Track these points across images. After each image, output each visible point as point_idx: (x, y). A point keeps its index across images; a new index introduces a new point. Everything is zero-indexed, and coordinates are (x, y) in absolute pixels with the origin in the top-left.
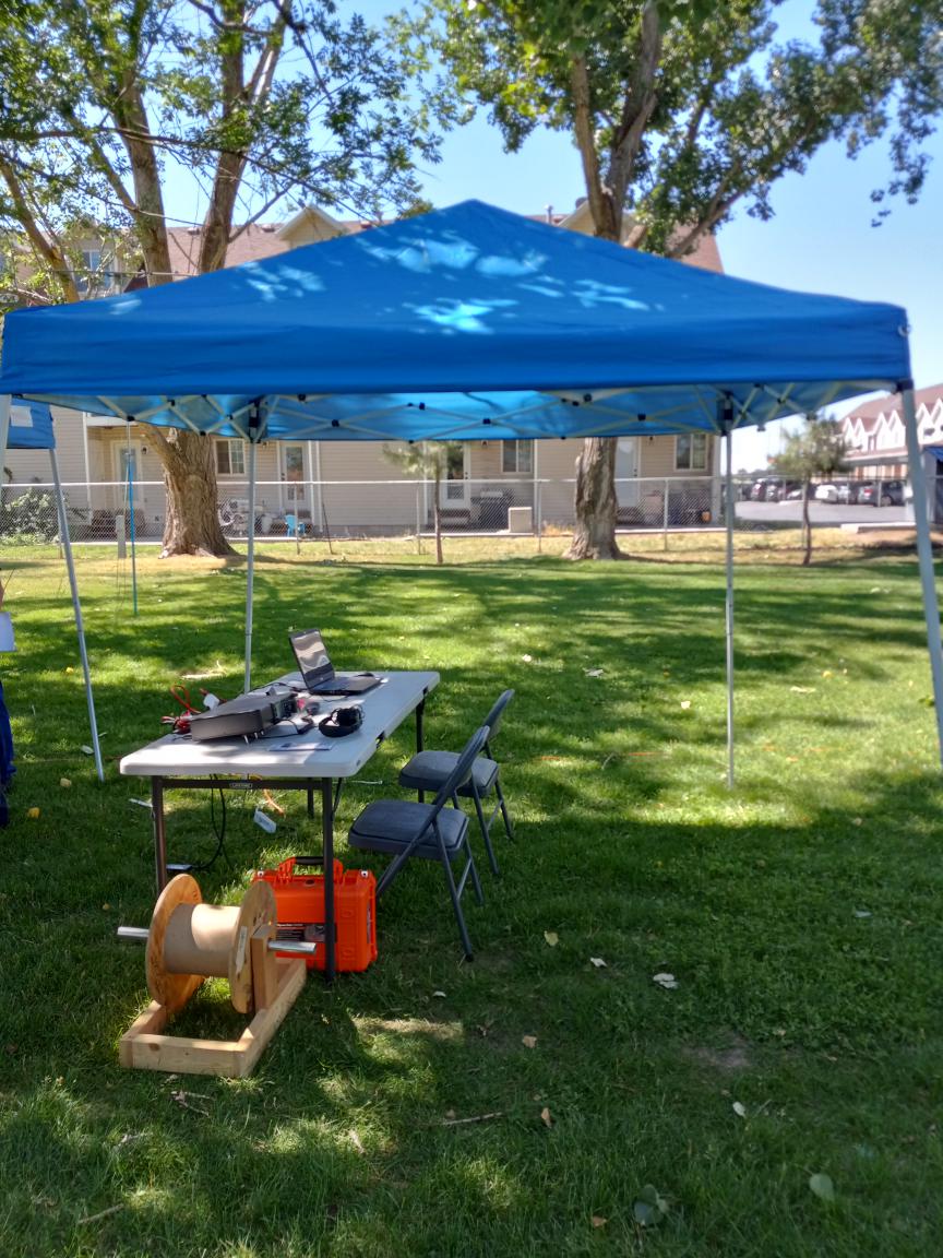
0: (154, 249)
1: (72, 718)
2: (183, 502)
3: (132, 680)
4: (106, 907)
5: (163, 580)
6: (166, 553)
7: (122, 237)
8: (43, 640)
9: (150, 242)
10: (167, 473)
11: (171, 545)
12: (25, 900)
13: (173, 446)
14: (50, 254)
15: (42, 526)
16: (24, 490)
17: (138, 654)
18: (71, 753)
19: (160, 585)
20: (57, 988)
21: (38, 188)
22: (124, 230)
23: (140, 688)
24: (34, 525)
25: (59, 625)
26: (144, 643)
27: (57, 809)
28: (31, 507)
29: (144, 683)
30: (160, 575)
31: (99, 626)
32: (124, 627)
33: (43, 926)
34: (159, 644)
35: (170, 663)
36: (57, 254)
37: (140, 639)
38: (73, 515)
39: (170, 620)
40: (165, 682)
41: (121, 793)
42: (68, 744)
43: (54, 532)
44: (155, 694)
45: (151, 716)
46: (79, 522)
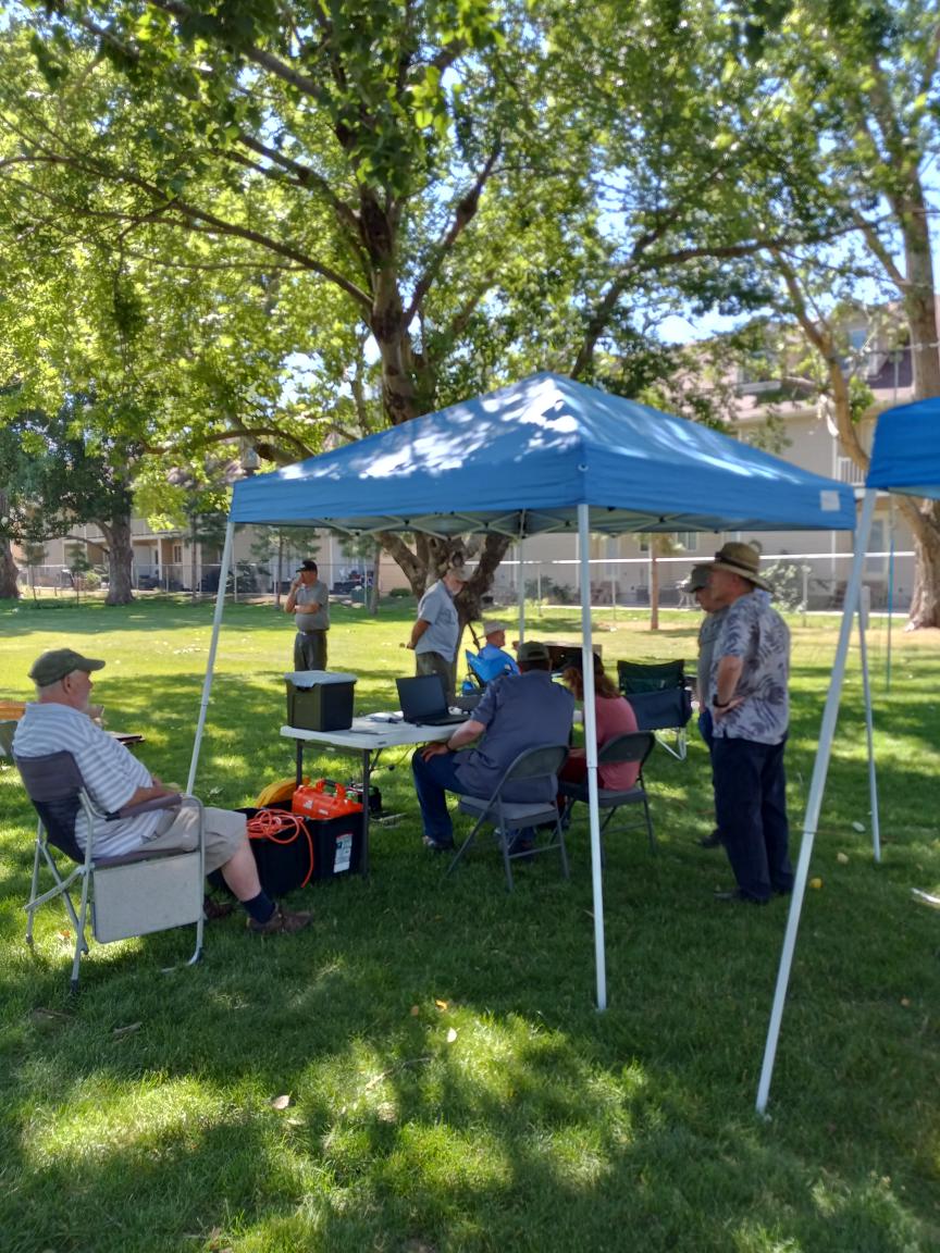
0: (922, 320)
1: (839, 791)
2: (935, 574)
3: (893, 759)
4: (905, 1002)
5: (911, 654)
6: (911, 626)
7: (890, 314)
8: (799, 708)
9: (917, 314)
10: (918, 544)
11: (917, 618)
12: (822, 973)
13: (927, 517)
14: (818, 340)
15: (787, 596)
16: (772, 562)
17: (897, 732)
18: (843, 827)
19: (909, 659)
20: (869, 1076)
21: (813, 282)
22: (892, 307)
23: (903, 769)
24: (778, 595)
25: (811, 694)
26: (901, 720)
27: (838, 884)
28: (778, 577)
29: (907, 764)
30: (907, 649)
31: (852, 699)
32: (879, 702)
33: (844, 1006)
34: (916, 723)
35: (930, 745)
36: (826, 341)
37: (896, 715)
38: (815, 584)
39: (925, 698)
40: (929, 765)
41: (901, 879)
42: (839, 817)
43: (798, 600)
44: (922, 777)
45: (920, 800)
46: (822, 592)
